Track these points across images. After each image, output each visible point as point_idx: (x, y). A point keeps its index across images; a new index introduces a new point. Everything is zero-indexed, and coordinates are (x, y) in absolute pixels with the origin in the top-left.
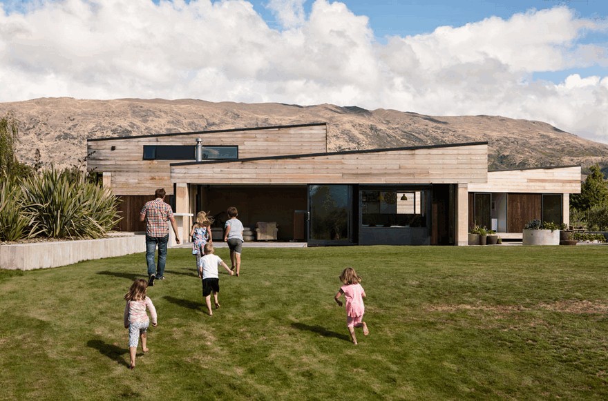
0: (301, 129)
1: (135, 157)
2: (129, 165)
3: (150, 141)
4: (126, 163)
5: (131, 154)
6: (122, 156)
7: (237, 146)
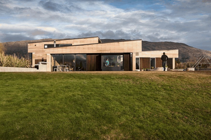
0: (91, 39)
1: (41, 48)
2: (40, 50)
3: (46, 43)
4: (39, 50)
5: (41, 47)
6: (38, 48)
7: (72, 44)
